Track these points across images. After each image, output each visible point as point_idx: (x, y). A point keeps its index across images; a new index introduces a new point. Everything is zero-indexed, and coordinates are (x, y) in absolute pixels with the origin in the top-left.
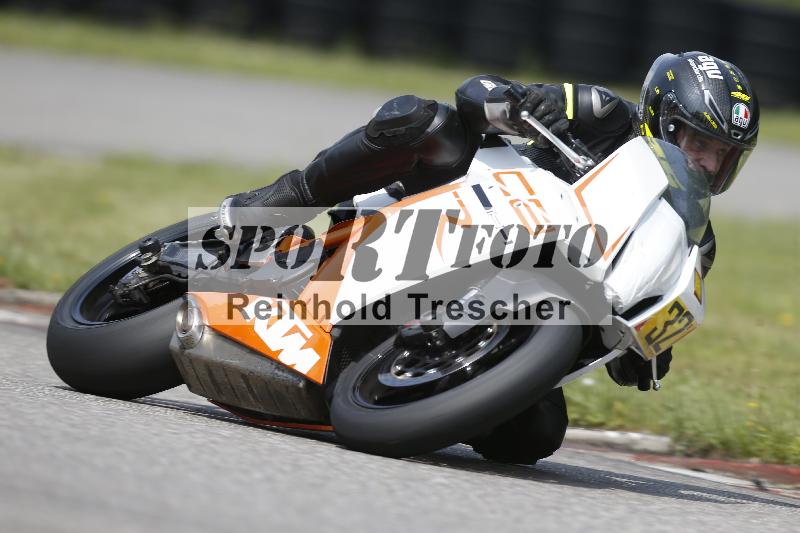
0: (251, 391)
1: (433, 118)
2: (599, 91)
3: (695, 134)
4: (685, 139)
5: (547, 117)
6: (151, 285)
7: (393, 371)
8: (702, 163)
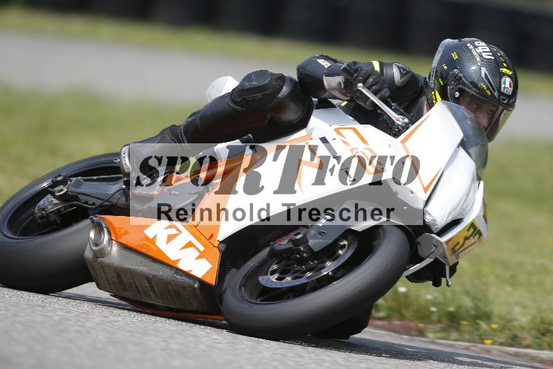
1: (282, 87)
5: (374, 87)
6: (63, 209)
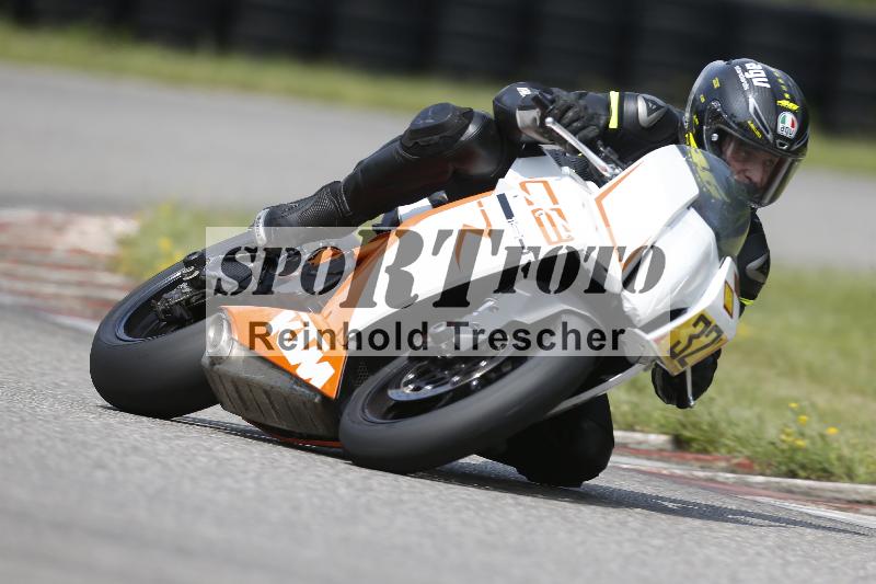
0: (273, 407)
1: (466, 127)
2: (646, 100)
3: (740, 144)
5: (575, 124)
6: (193, 300)
8: (748, 174)
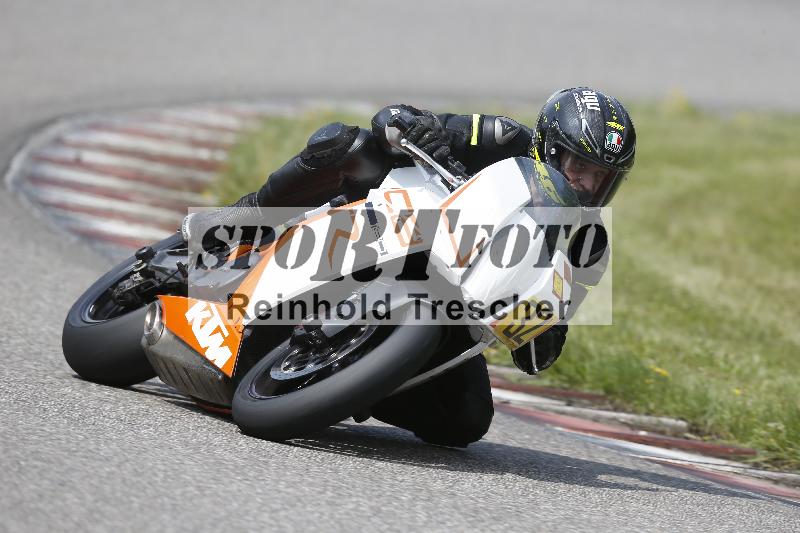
1: (353, 141)
2: (502, 121)
4: (569, 160)
7: (282, 367)
8: (582, 183)
